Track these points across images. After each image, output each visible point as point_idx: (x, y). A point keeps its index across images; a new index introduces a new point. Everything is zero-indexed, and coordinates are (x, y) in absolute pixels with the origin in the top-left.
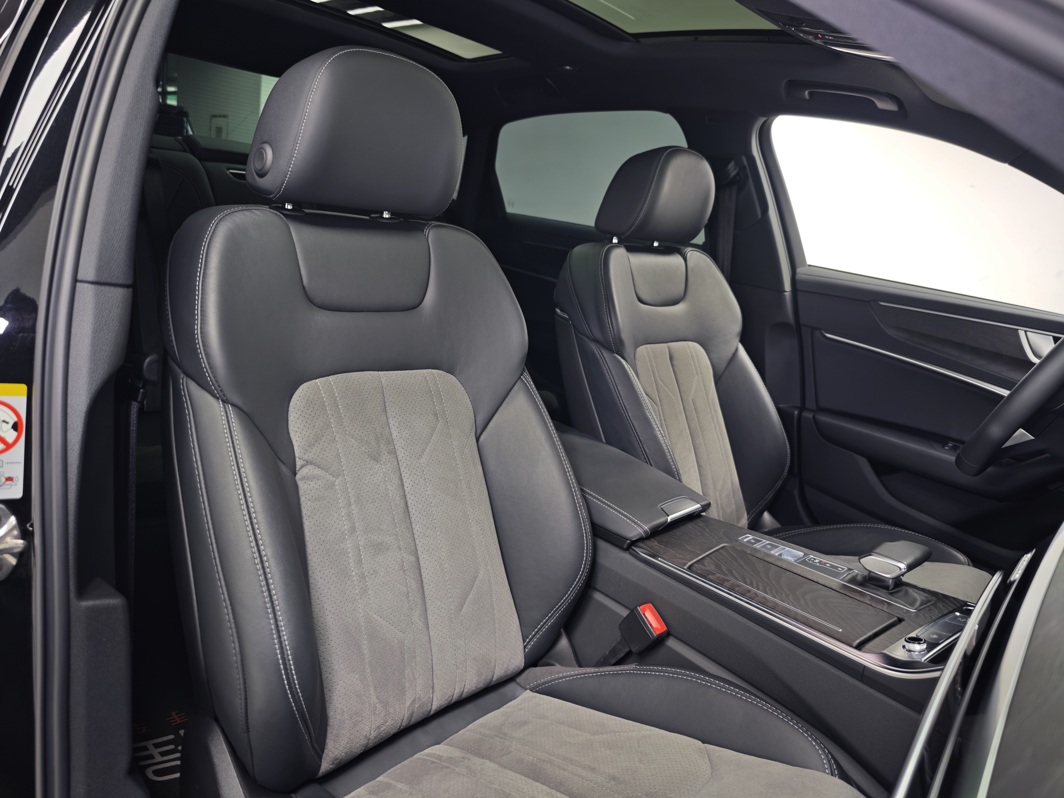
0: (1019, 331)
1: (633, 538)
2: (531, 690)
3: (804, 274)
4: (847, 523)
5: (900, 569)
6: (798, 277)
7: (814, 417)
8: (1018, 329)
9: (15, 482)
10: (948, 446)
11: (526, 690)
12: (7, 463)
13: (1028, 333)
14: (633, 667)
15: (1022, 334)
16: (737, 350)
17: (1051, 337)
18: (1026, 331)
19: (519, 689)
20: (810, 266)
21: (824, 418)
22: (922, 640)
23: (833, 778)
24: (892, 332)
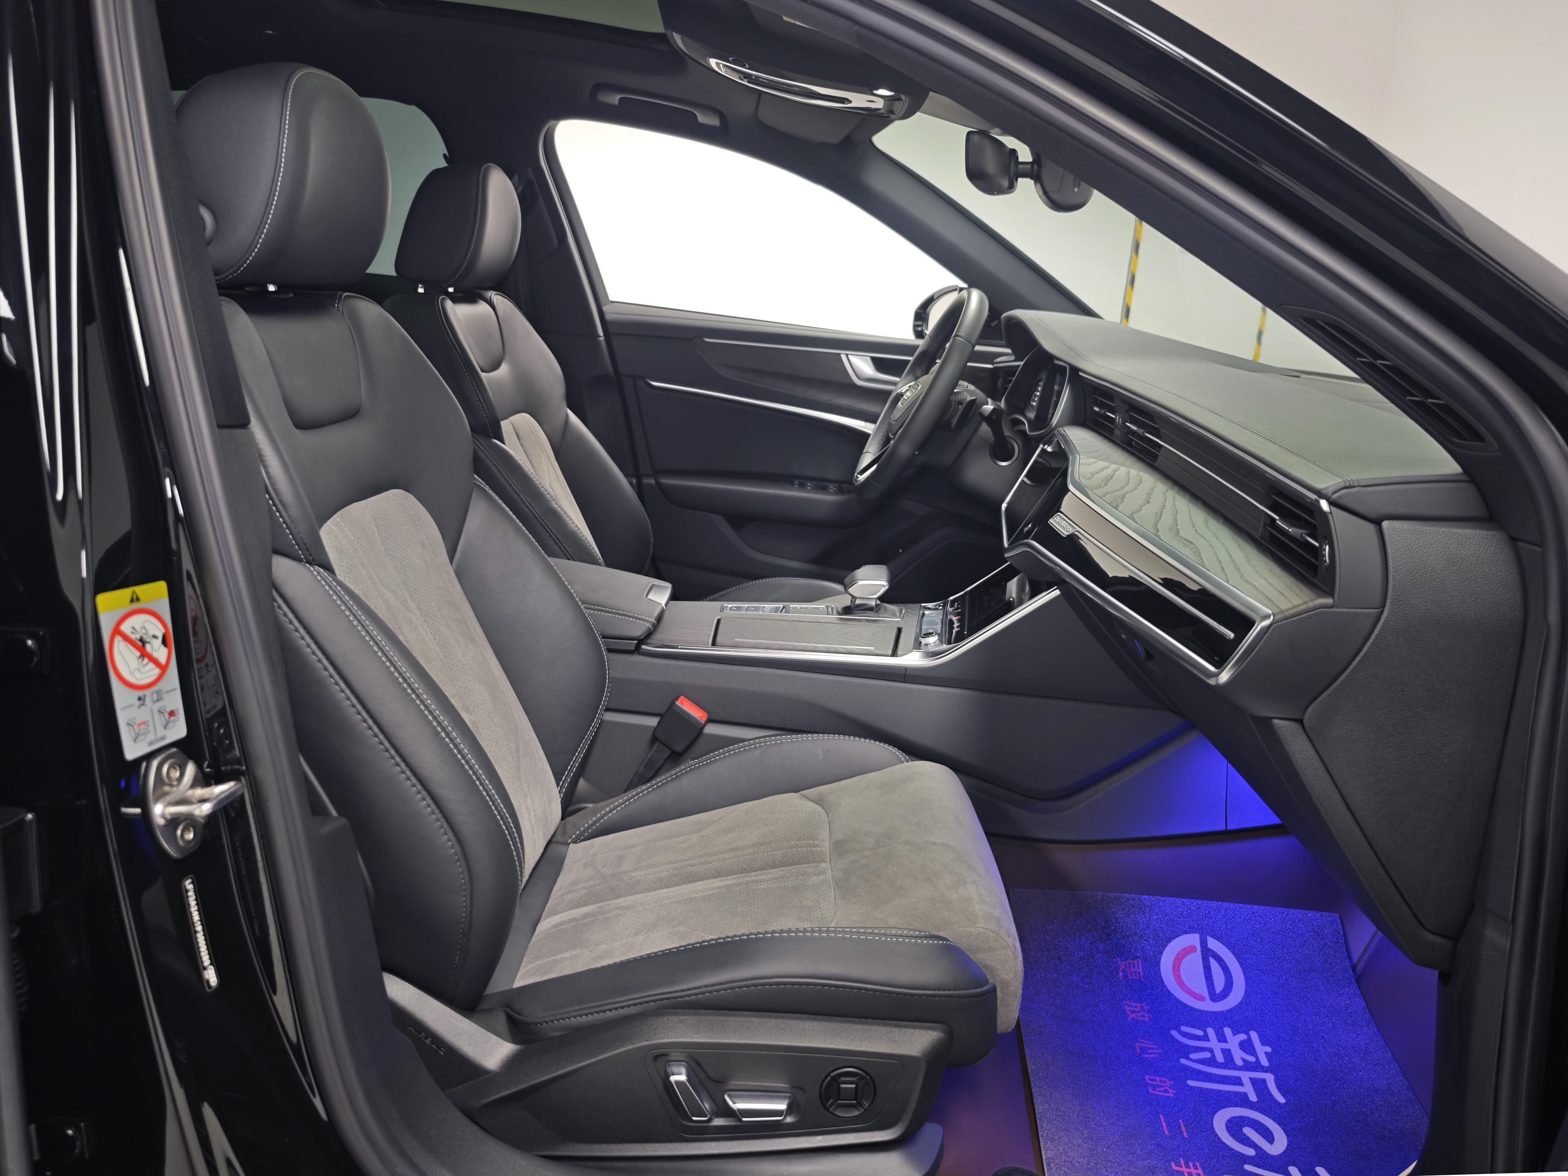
0: (841, 355)
1: (641, 636)
2: (575, 843)
3: (614, 314)
4: (719, 592)
5: (884, 586)
6: (608, 317)
7: (658, 483)
8: (840, 354)
9: (178, 716)
10: (796, 485)
11: (569, 844)
12: (167, 692)
13: (849, 356)
14: (691, 763)
15: (844, 357)
16: (567, 415)
17: (869, 358)
18: (847, 355)
19: (561, 848)
20: (612, 302)
21: (667, 481)
22: (933, 633)
23: (909, 763)
24: (724, 373)
